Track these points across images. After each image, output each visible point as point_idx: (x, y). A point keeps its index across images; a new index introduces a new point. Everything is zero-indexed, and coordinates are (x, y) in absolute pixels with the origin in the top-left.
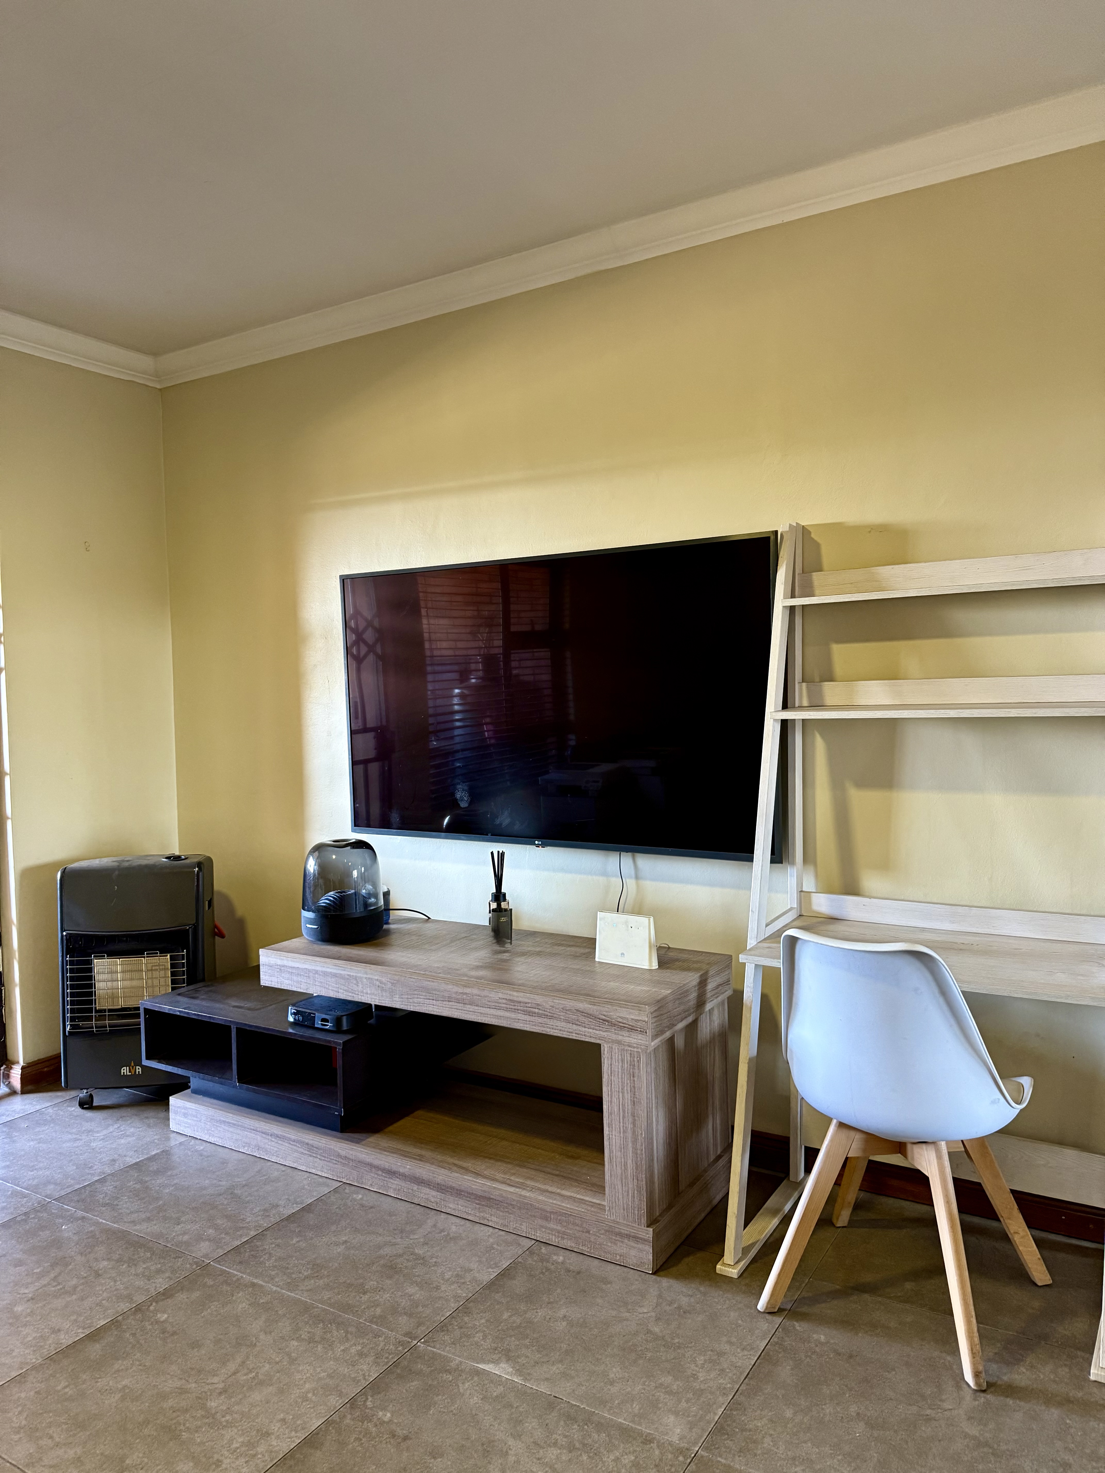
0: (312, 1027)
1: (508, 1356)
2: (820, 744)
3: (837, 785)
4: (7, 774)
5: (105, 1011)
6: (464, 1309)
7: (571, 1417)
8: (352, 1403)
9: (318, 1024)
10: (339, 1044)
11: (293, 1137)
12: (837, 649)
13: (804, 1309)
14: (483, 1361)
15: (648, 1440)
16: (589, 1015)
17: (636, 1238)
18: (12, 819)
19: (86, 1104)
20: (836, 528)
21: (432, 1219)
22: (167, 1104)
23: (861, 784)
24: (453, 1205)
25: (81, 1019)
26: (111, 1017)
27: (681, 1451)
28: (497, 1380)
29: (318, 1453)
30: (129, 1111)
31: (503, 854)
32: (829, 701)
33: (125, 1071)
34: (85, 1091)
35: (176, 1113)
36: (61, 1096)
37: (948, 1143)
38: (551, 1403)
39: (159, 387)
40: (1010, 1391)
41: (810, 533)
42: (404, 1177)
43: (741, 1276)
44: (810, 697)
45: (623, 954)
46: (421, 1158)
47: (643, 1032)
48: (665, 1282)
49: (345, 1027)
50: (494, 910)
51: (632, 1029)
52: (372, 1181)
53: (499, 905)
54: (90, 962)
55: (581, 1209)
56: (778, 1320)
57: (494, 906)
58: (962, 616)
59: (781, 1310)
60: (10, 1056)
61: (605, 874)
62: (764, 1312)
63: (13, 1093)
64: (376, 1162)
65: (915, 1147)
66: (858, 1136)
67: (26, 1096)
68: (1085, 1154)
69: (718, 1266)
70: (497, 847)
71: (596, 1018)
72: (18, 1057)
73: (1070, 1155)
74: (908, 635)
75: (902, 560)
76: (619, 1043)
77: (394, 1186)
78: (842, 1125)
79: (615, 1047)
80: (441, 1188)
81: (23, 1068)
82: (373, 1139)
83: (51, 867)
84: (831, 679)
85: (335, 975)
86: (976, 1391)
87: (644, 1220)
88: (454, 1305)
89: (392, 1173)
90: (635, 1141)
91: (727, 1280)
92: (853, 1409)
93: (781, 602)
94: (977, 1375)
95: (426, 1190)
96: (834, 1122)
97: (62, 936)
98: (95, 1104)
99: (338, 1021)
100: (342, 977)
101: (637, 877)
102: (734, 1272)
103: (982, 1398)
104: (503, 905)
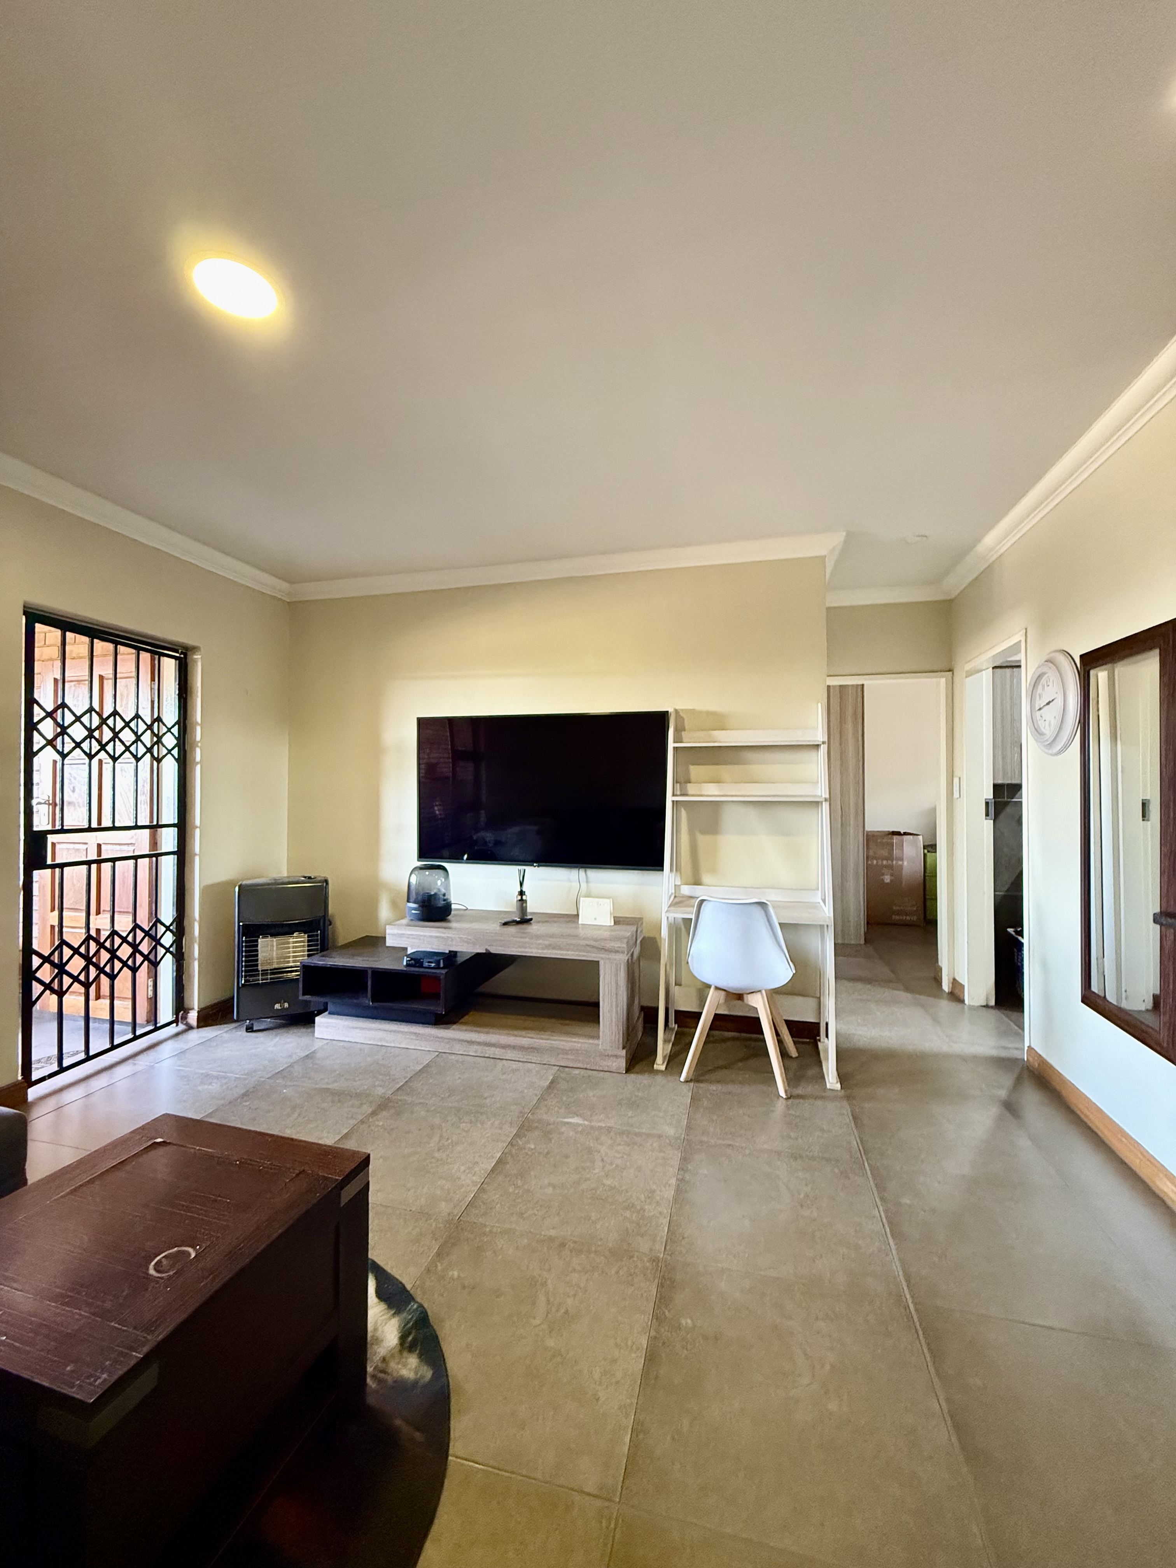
0: (421, 966)
1: (576, 1114)
2: (684, 814)
3: (691, 833)
4: (197, 827)
5: (267, 970)
6: (542, 1099)
7: (621, 1133)
8: (511, 1143)
9: (426, 964)
10: (443, 974)
11: (406, 1030)
12: (692, 768)
13: (702, 1078)
14: (565, 1118)
15: (660, 1136)
16: (593, 947)
17: (616, 1056)
18: (199, 855)
19: (250, 1029)
20: (693, 712)
21: (500, 1064)
22: (314, 1022)
23: (703, 832)
24: (510, 1054)
25: (251, 976)
26: (272, 974)
27: (677, 1139)
28: (578, 1125)
29: (508, 1166)
30: (280, 1031)
31: (525, 870)
32: (690, 792)
33: (277, 1006)
34: (248, 1021)
35: (319, 1026)
36: (228, 1027)
37: (766, 991)
38: (609, 1129)
39: (288, 601)
40: (799, 1097)
41: (679, 713)
42: (479, 1043)
43: (666, 1068)
44: (681, 790)
45: (595, 919)
46: (488, 1033)
47: (623, 952)
48: (632, 1077)
49: (442, 965)
50: (520, 900)
51: (617, 952)
52: (459, 1049)
53: (522, 897)
54: (257, 941)
55: (586, 1046)
56: (692, 1084)
57: (519, 898)
58: (750, 755)
59: (691, 1081)
60: (186, 1006)
61: (570, 881)
62: (684, 1082)
63: (190, 1028)
64: (462, 1038)
65: (749, 996)
66: (723, 993)
67: (200, 1029)
68: (805, 998)
69: (655, 1066)
70: (522, 868)
71: (597, 948)
72: (194, 1004)
73: (799, 999)
74: (726, 763)
75: (723, 729)
76: (609, 959)
77: (473, 1050)
78: (717, 988)
79: (607, 961)
80: (504, 1047)
81: (198, 1012)
82: (454, 1026)
83: (231, 884)
84: (690, 783)
85: (437, 937)
86: (786, 1099)
87: (621, 1046)
88: (536, 1099)
89: (471, 1042)
90: (617, 1006)
91: (658, 1071)
92: (741, 1112)
93: (671, 745)
94: (786, 1092)
95: (493, 1049)
96: (713, 987)
97: (239, 926)
98: (255, 1029)
99: (438, 962)
100: (443, 938)
101: (587, 882)
102: (663, 1068)
103: (790, 1101)
104: (524, 898)
